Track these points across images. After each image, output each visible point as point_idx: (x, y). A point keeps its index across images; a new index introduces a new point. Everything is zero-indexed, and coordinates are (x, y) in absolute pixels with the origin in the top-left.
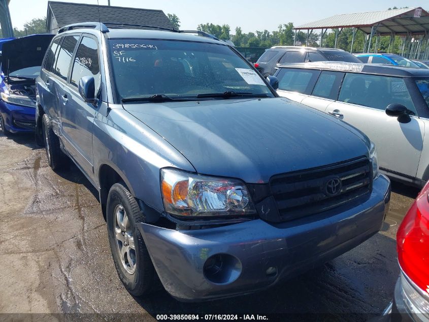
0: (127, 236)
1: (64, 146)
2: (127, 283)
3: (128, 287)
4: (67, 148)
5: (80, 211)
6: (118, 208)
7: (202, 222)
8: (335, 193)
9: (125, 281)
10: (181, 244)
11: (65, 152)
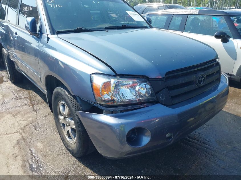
0: (69, 121)
1: (18, 67)
2: (71, 150)
3: (71, 152)
4: (21, 68)
5: (33, 107)
6: (60, 103)
7: (122, 108)
8: (202, 84)
9: (69, 148)
10: (109, 123)
11: (19, 71)
